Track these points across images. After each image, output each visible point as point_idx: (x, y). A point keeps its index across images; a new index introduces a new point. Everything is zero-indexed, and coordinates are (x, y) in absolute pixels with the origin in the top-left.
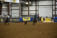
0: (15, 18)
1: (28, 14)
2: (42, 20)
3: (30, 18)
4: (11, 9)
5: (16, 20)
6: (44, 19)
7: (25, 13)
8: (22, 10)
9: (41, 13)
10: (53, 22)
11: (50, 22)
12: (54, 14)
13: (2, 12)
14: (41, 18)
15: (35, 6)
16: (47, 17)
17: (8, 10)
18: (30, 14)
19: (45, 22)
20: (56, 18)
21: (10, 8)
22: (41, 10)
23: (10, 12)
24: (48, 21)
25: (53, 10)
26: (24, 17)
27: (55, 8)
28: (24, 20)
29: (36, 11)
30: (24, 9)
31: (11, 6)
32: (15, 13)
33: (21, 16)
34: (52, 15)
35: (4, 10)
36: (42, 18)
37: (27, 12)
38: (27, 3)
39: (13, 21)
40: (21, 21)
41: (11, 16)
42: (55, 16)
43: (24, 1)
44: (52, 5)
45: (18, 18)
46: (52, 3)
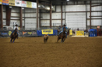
0: (30, 31)
1: (49, 25)
2: (71, 33)
3: (52, 30)
4: (25, 18)
5: (31, 33)
6: (74, 32)
7: (46, 23)
8: (41, 18)
9: (70, 24)
10: (87, 36)
11: (83, 36)
12: (89, 24)
13: (11, 21)
14: (69, 31)
15: (60, 13)
16: (78, 30)
17: (20, 19)
18: (52, 25)
19: (74, 36)
20: (92, 31)
21: (23, 15)
22: (70, 19)
23: (23, 21)
24: (79, 35)
25: (87, 19)
26: (43, 29)
27: (91, 16)
28: (43, 33)
29: (62, 19)
30: (44, 18)
31: (25, 13)
32: (30, 23)
33: (39, 28)
34: (85, 26)
35: (14, 18)
36: (71, 31)
37: (48, 22)
38: (49, 9)
39: (27, 34)
40: (39, 34)
41: (24, 27)
42: (91, 28)
43: (44, 5)
44: (87, 12)
45: (34, 31)
46: (86, 9)
